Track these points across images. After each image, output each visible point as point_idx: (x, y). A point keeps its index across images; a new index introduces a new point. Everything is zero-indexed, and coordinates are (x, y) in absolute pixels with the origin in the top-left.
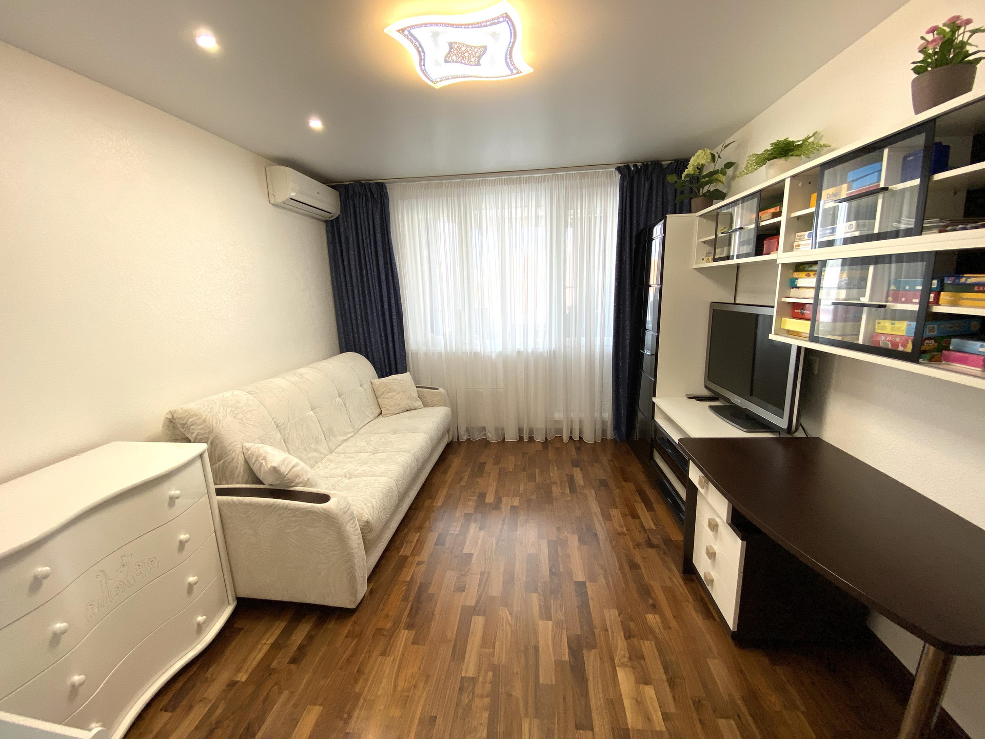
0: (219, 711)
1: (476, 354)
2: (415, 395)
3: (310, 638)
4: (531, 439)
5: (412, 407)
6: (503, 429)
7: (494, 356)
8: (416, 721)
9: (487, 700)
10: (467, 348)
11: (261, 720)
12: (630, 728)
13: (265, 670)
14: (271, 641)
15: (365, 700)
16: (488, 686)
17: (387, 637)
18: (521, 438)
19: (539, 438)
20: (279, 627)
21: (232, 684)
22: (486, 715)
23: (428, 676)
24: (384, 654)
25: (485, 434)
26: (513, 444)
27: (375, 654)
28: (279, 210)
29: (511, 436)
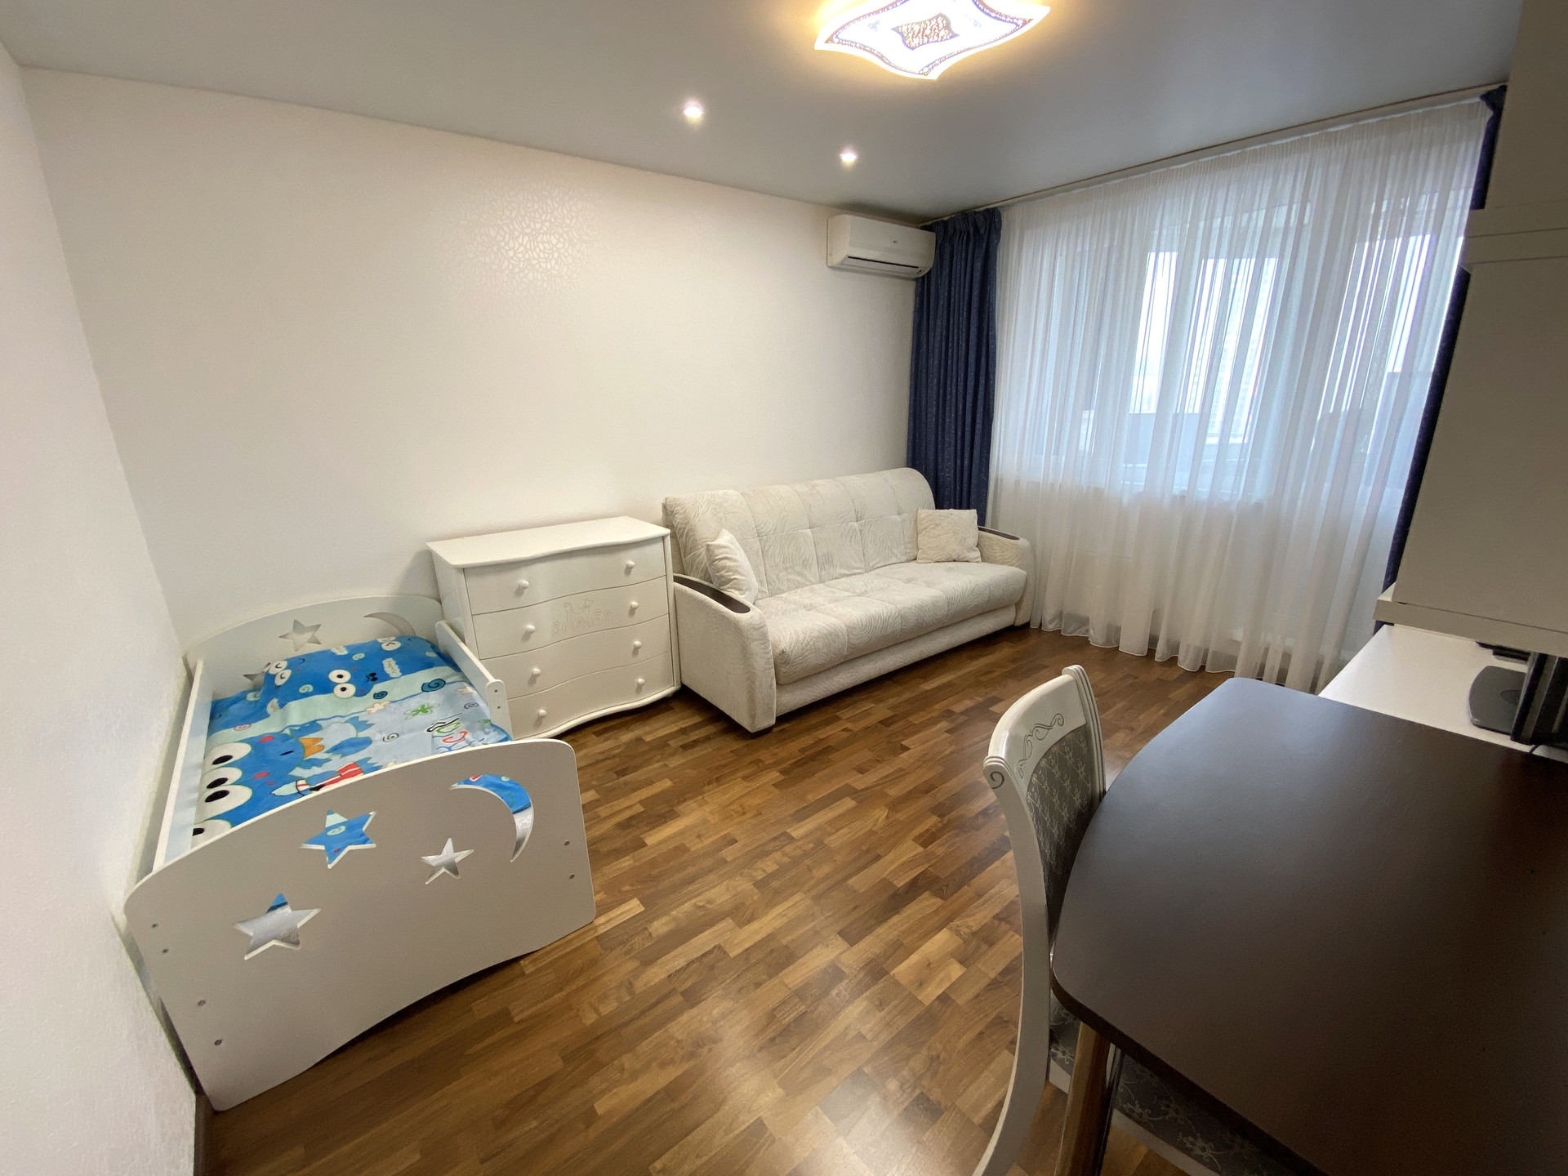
0: (617, 751)
1: (1098, 492)
2: (973, 541)
3: (707, 739)
4: (1173, 661)
5: (962, 556)
6: (1118, 629)
7: (1126, 499)
8: (722, 834)
9: (786, 859)
10: (1083, 479)
11: (636, 769)
12: (891, 973)
13: (662, 744)
14: (683, 726)
15: (703, 798)
16: (799, 852)
17: (761, 767)
18: (1151, 652)
19: (1186, 663)
20: (697, 719)
21: (639, 740)
22: (775, 867)
23: (760, 814)
24: (745, 778)
25: (1087, 631)
26: (1130, 658)
27: (740, 774)
28: (837, 272)
29: (1132, 643)
